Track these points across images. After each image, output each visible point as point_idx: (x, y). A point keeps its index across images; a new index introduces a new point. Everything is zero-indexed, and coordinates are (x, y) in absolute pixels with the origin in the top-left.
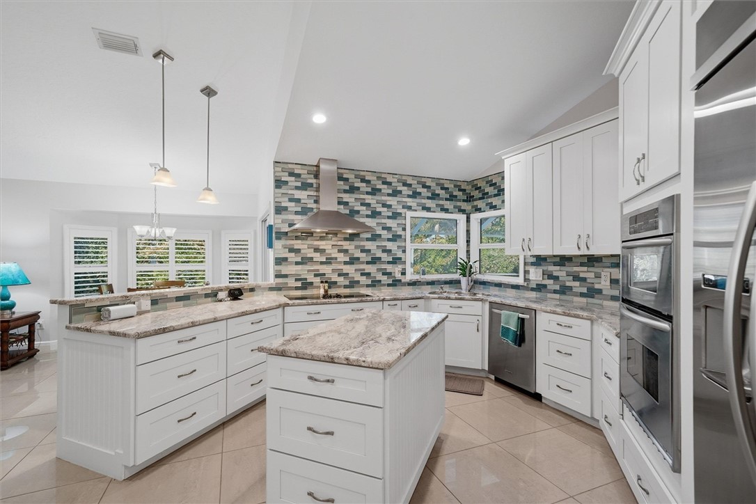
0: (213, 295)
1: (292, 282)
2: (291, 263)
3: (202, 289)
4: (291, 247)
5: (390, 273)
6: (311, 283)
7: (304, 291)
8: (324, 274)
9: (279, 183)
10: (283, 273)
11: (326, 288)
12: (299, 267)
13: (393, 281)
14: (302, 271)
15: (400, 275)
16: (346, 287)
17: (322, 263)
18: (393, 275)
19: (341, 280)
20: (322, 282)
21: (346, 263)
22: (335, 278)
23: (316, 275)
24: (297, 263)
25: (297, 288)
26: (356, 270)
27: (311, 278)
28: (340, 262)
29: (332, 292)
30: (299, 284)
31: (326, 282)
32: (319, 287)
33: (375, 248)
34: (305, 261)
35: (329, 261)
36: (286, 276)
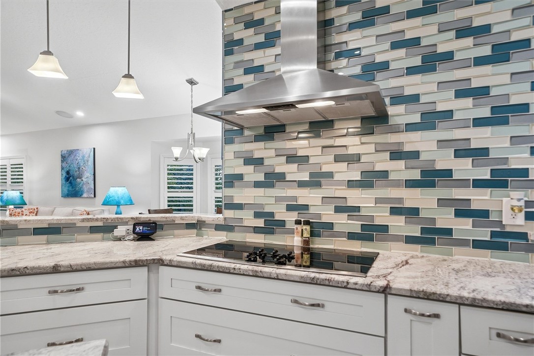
0: (106, 229)
1: (250, 220)
2: (247, 185)
3: (83, 220)
4: (249, 155)
5: (485, 214)
6: (282, 223)
7: (268, 236)
8: (306, 207)
9: (231, 46)
10: (235, 202)
11: (306, 235)
12: (261, 191)
13: (493, 234)
14: (266, 198)
15: (520, 219)
16: (352, 236)
17: (301, 184)
18: (493, 217)
19: (342, 221)
20: (298, 222)
21: (351, 184)
22: (328, 215)
23: (290, 208)
24: (257, 185)
25: (257, 230)
26: (378, 201)
27: (281, 214)
28: (339, 183)
29: (321, 244)
30: (260, 223)
31: (307, 223)
32: (291, 232)
33: (434, 146)
34: (273, 179)
35: (316, 181)
36: (240, 207)
